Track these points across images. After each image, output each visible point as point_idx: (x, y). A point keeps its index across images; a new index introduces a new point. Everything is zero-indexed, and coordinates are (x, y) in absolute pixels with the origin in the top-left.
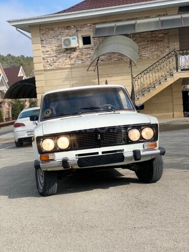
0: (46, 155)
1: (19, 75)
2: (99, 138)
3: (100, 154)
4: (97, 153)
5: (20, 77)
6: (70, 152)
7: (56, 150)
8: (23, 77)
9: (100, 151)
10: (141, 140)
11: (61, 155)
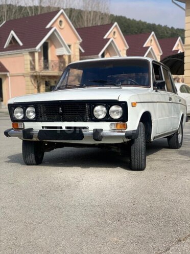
0: (16, 123)
1: (174, 49)
2: (61, 111)
3: (64, 128)
4: (61, 128)
5: (175, 51)
6: (37, 123)
8: (178, 51)
9: (64, 125)
10: (108, 119)
11: (27, 125)
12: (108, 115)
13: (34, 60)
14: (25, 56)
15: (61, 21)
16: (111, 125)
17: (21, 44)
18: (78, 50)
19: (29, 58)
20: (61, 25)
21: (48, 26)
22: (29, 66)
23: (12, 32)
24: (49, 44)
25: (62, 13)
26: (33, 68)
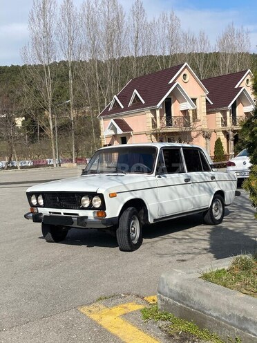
0: (33, 207)
3: (63, 214)
4: (60, 213)
6: (45, 208)
7: (38, 205)
9: (63, 211)
10: (91, 207)
11: (40, 210)
12: (91, 204)
13: (155, 118)
14: (147, 114)
15: (185, 75)
16: (94, 213)
17: (144, 102)
18: (205, 103)
19: (151, 115)
20: (185, 79)
21: (171, 82)
22: (151, 124)
23: (135, 91)
24: (172, 100)
25: (186, 67)
26: (155, 125)
